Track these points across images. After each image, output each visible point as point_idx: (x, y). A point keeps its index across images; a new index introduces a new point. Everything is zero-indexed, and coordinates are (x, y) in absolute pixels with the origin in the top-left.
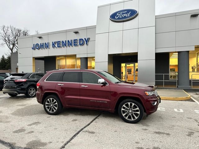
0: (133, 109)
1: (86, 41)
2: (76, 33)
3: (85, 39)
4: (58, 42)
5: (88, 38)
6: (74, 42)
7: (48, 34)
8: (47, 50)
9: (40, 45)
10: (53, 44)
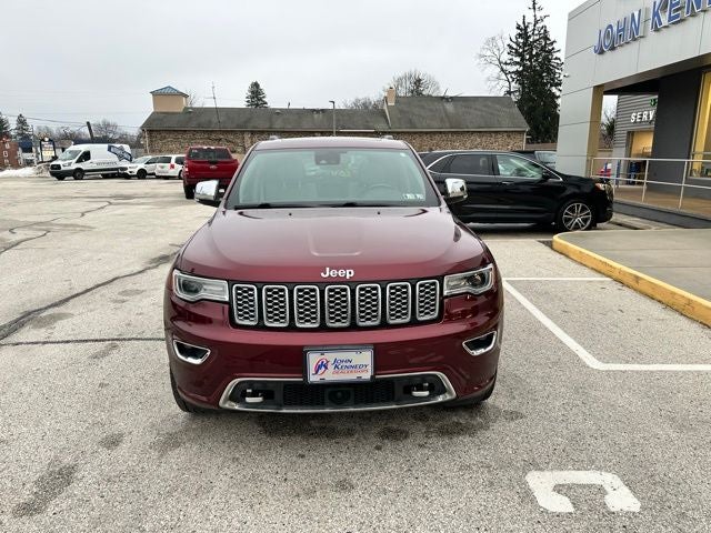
8: (635, 45)
9: (615, 29)
10: (656, 14)
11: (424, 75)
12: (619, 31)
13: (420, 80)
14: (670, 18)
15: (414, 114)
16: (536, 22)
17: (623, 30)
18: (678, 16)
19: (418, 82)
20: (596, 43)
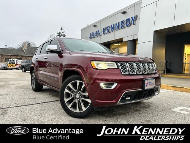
0: (82, 94)
1: (133, 20)
2: (124, 13)
3: (132, 18)
4: (108, 27)
5: (135, 16)
6: (121, 24)
7: (100, 21)
8: (99, 37)
9: (94, 33)
10: (104, 31)
11: (31, 43)
12: (95, 34)
13: (30, 44)
14: (107, 32)
15: (33, 51)
16: (62, 33)
17: (96, 34)
18: (109, 32)
19: (29, 44)
20: (89, 36)
